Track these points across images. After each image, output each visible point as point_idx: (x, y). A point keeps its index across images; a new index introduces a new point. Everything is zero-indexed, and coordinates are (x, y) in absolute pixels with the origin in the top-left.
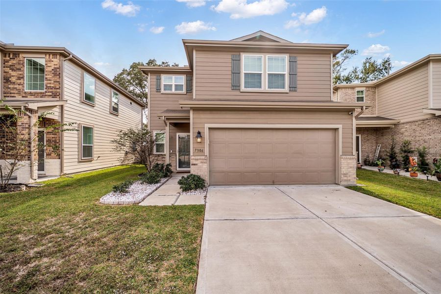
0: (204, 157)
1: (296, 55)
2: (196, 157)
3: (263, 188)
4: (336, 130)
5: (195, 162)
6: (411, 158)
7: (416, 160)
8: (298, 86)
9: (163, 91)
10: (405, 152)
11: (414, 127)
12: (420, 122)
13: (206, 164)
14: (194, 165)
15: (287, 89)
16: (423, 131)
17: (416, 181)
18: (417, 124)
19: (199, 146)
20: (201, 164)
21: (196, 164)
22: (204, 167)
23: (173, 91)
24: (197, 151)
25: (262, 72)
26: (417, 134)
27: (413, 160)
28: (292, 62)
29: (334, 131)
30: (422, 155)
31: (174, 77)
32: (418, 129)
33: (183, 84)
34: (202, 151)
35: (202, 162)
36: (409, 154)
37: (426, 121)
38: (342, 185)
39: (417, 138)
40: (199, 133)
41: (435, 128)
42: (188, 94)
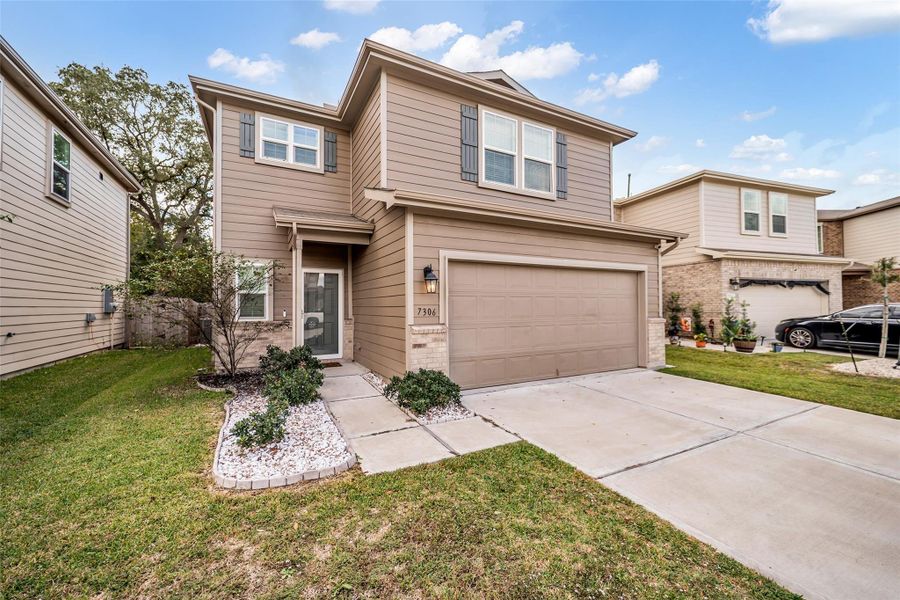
0: (439, 327)
1: (565, 133)
2: (423, 328)
3: (547, 386)
4: (639, 273)
5: (421, 340)
6: (683, 320)
7: (689, 322)
8: (569, 191)
9: (260, 156)
10: (673, 310)
11: (680, 273)
12: (689, 267)
13: (444, 344)
14: (419, 346)
15: (553, 195)
16: (694, 280)
17: (704, 352)
18: (685, 268)
19: (427, 302)
20: (433, 345)
21: (425, 345)
22: (441, 350)
23: (290, 160)
24: (422, 312)
25: (515, 153)
26: (686, 284)
27: (686, 322)
28: (561, 144)
29: (635, 275)
30: (696, 315)
31: (291, 126)
32: (686, 276)
33: (317, 148)
34: (431, 313)
35: (435, 340)
36: (679, 315)
37: (698, 266)
38: (652, 369)
39: (686, 290)
40: (427, 271)
41: (711, 276)
42: (328, 174)
